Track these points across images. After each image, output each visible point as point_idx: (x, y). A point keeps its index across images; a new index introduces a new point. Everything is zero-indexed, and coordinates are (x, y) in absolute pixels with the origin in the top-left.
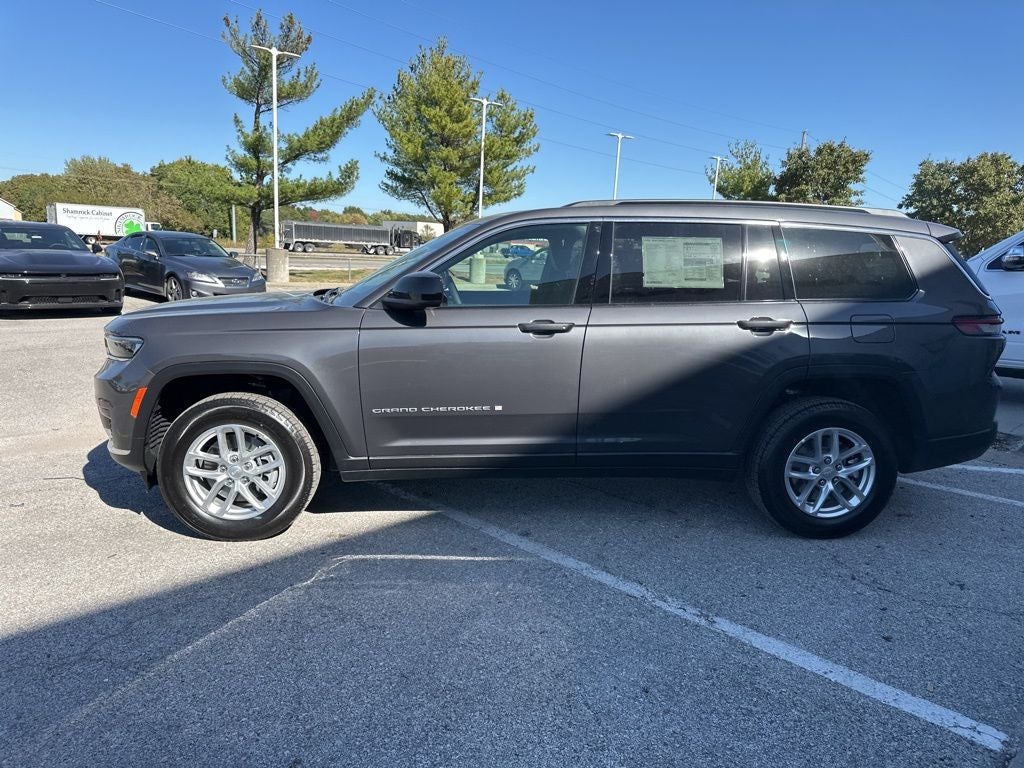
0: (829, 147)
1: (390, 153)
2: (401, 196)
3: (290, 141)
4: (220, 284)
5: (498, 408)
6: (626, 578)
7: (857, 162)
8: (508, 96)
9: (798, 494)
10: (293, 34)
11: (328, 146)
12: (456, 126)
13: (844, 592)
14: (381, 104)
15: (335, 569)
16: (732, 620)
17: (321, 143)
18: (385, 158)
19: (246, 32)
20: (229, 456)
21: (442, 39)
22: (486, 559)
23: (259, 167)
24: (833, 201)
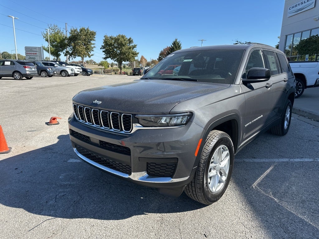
0: (84, 29)
5: (261, 116)
7: (93, 34)
24: (88, 46)
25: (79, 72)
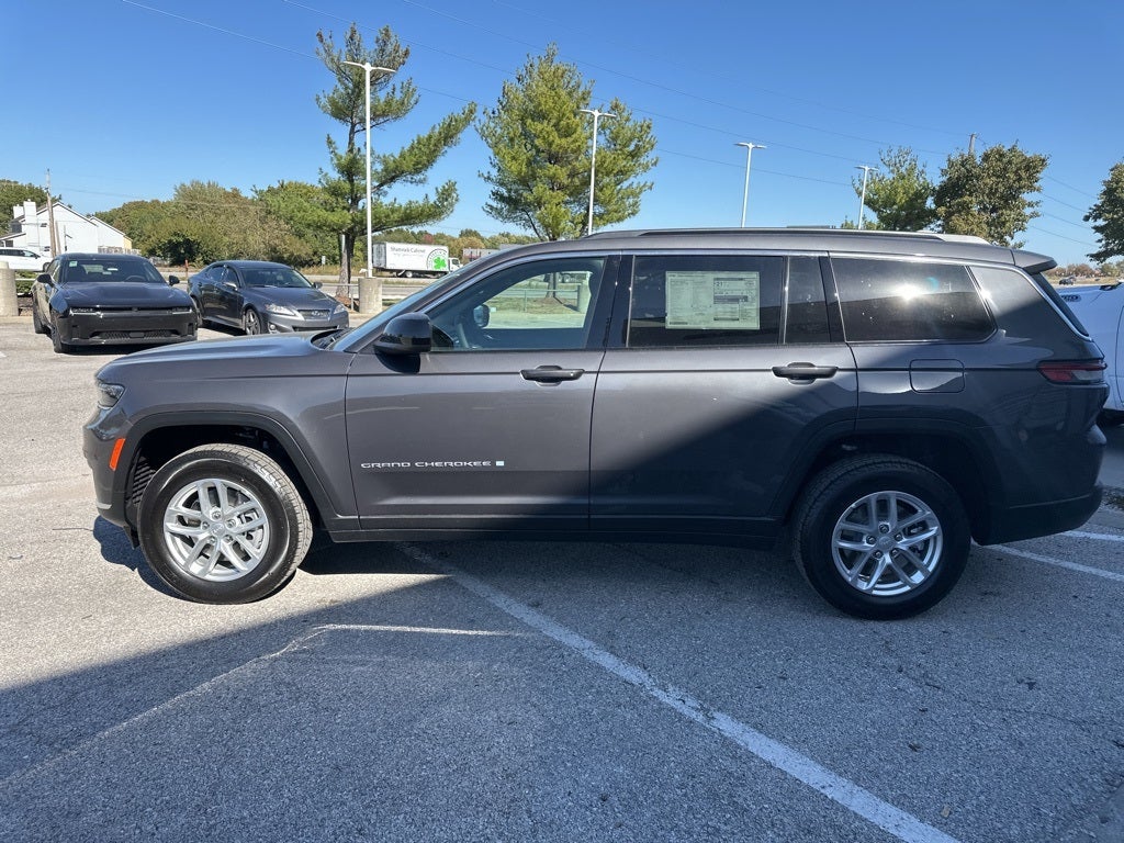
0: (998, 152)
1: (494, 173)
2: (506, 218)
3: (385, 162)
4: (300, 317)
5: (500, 463)
6: (631, 661)
7: (1031, 168)
8: (622, 106)
9: (850, 567)
10: (390, 48)
11: (426, 167)
12: (564, 141)
13: (882, 687)
14: (484, 119)
15: (311, 640)
16: (735, 716)
17: (418, 163)
18: (489, 178)
19: (340, 47)
20: (211, 512)
21: (551, 46)
22: (480, 633)
23: (352, 190)
24: (1002, 214)
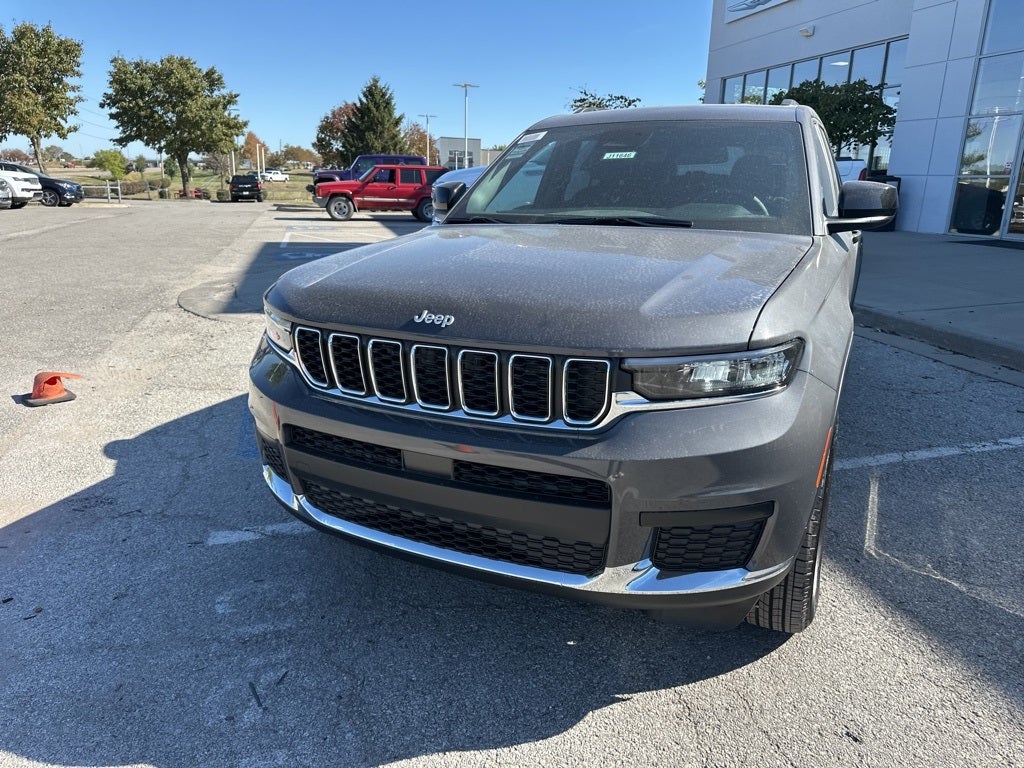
24: (53, 96)
25: (31, 194)
